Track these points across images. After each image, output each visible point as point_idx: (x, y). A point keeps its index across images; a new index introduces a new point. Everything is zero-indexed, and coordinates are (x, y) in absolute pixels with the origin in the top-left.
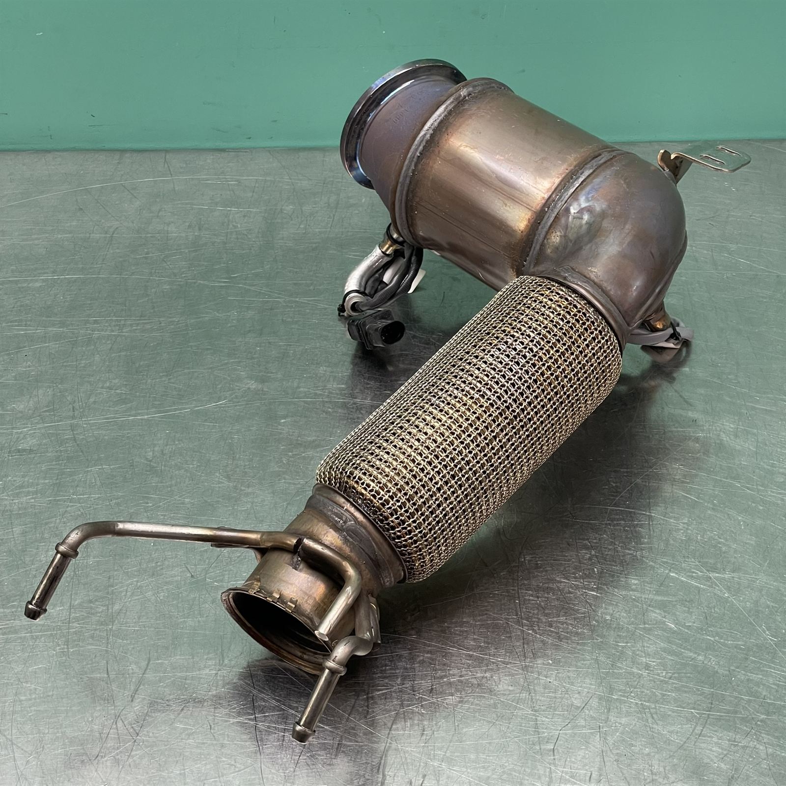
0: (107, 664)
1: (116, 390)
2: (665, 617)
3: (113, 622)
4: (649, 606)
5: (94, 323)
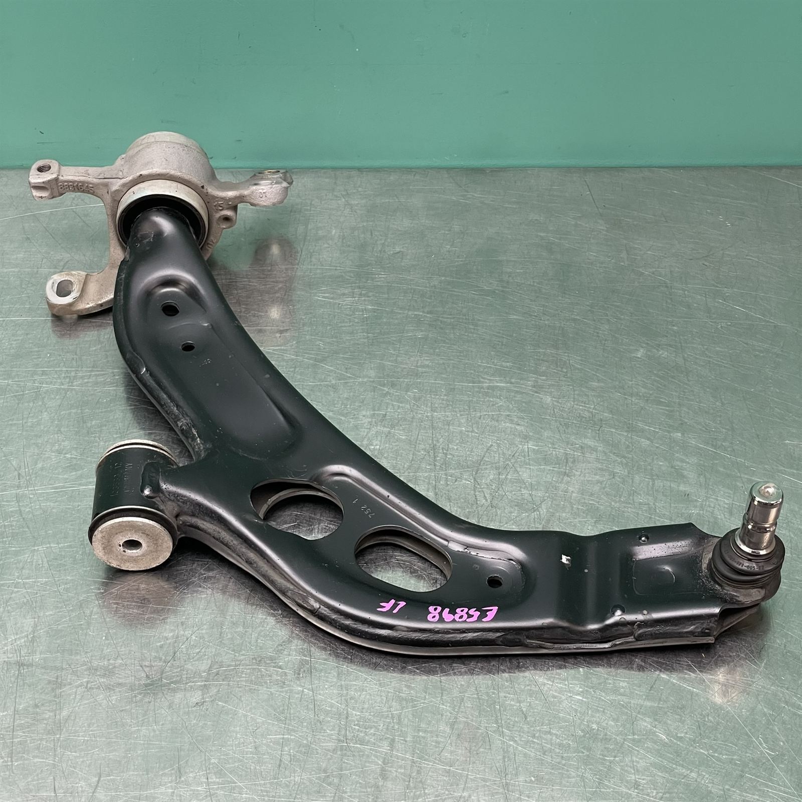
0: (54, 780)
1: (66, 454)
2: (655, 727)
3: (61, 730)
4: (639, 713)
5: (42, 374)
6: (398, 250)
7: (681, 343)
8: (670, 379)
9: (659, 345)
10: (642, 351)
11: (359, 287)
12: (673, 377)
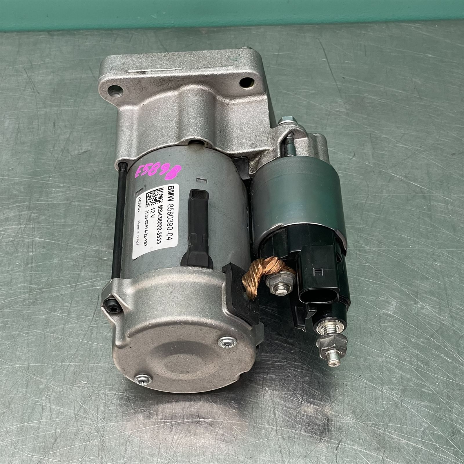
6: (84, 148)
7: (445, 289)
8: (434, 351)
9: (417, 293)
10: (394, 302)
11: (29, 208)
12: (438, 348)
